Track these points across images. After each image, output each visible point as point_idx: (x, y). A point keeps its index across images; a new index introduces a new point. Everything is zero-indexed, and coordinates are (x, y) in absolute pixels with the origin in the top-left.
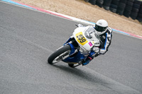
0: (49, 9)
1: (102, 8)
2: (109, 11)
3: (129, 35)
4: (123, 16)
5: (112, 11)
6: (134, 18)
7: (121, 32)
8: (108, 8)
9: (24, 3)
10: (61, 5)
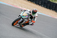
0: (19, 6)
1: (40, 6)
2: (43, 7)
3: (51, 17)
4: (49, 9)
5: (44, 7)
6: (53, 10)
7: (48, 16)
8: (43, 6)
9: (9, 4)
10: (24, 5)
